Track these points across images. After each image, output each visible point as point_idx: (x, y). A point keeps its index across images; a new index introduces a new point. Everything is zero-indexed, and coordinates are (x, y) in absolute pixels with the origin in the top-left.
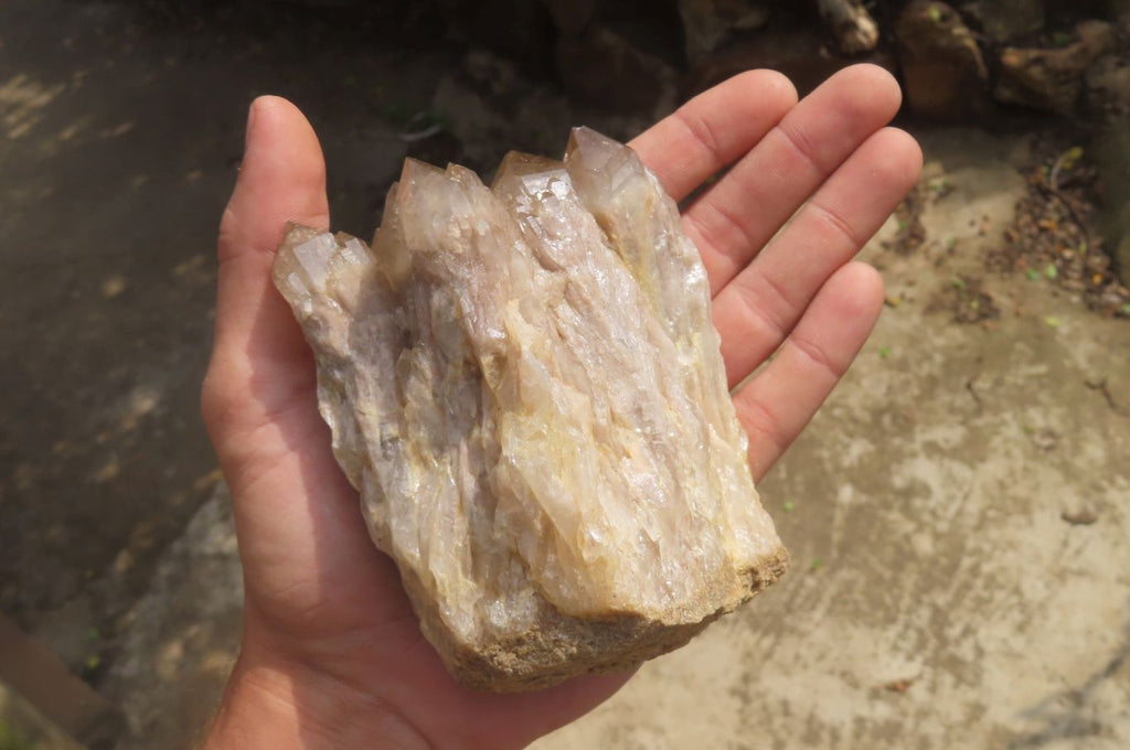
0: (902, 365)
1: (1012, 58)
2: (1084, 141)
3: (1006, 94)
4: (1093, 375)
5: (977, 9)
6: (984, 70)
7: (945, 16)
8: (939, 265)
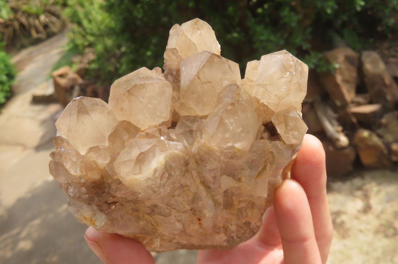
0: (367, 253)
1: (395, 147)
3: (395, 158)
5: (380, 131)
6: (385, 151)
7: (370, 135)
8: (378, 217)
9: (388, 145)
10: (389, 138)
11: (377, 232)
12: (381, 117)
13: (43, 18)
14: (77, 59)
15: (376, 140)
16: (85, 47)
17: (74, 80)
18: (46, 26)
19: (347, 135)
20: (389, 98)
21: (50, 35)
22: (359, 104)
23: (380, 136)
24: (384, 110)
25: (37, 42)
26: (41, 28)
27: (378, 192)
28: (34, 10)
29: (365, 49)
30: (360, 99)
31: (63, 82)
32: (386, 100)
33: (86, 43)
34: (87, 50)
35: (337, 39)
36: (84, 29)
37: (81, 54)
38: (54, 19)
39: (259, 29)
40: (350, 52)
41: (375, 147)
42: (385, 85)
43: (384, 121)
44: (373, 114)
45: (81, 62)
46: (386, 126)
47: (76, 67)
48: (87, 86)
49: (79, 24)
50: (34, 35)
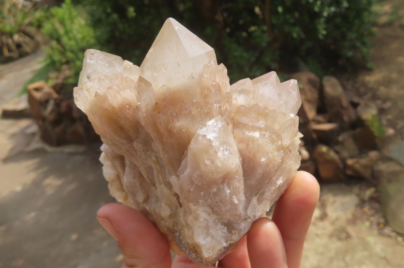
0: (322, 254)
1: (350, 162)
2: (375, 186)
3: (349, 172)
4: (382, 255)
5: (338, 148)
6: (341, 166)
7: (328, 150)
8: (333, 223)
9: (343, 160)
10: (345, 154)
11: (331, 236)
12: (338, 135)
13: (16, 37)
14: (53, 75)
15: (332, 155)
16: (62, 64)
17: (49, 94)
18: (19, 46)
19: (308, 150)
20: (346, 118)
21: (23, 55)
22: (319, 122)
23: (337, 152)
24: (341, 130)
25: (9, 60)
26: (13, 47)
27: (334, 202)
28: (8, 28)
29: (326, 74)
30: (320, 118)
31: (38, 95)
32: (342, 120)
33: (64, 60)
34: (64, 67)
35: (302, 64)
36: (63, 47)
37: (58, 70)
38: (27, 39)
39: (234, 46)
40: (313, 76)
41: (331, 162)
42: (342, 107)
43: (341, 138)
44: (331, 131)
45: (57, 78)
46: (342, 143)
47: (51, 82)
48: (62, 100)
49: (59, 40)
50: (6, 53)
